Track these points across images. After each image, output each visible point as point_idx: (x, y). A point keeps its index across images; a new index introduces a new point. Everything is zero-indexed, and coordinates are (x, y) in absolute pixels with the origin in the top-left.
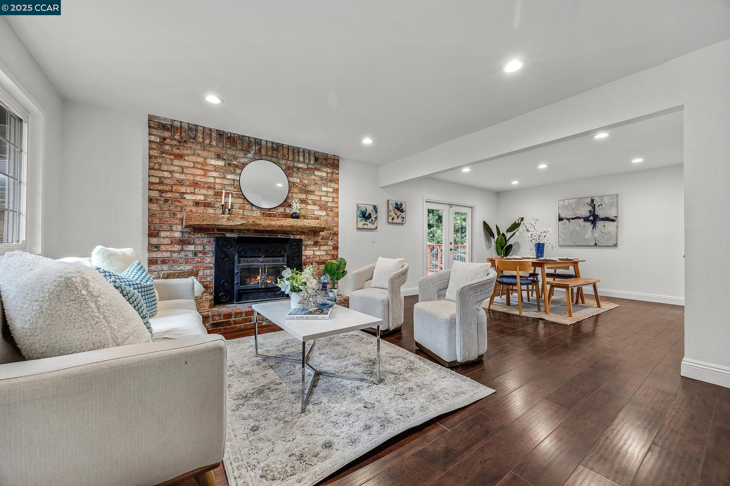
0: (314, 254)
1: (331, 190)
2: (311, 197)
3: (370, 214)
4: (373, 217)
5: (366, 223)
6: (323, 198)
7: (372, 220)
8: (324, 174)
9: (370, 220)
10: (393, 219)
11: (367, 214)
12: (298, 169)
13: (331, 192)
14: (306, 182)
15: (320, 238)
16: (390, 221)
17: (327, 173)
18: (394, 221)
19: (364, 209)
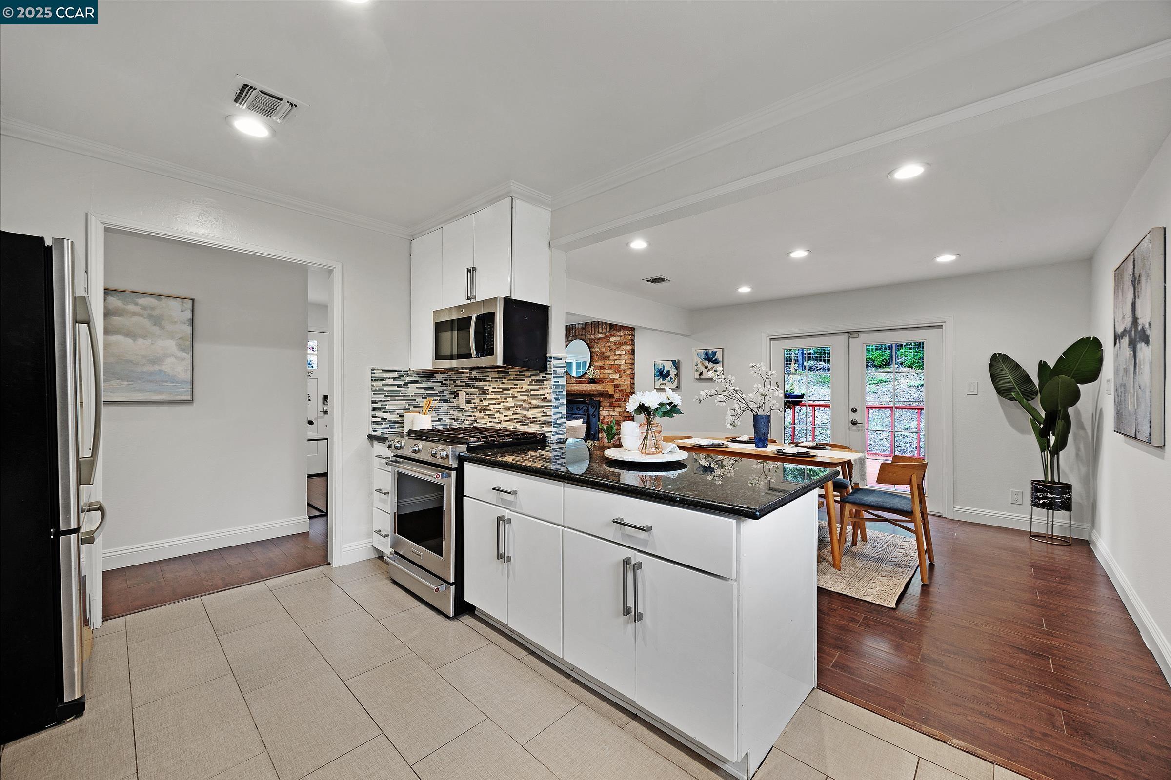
0: (609, 415)
1: (624, 352)
2: (607, 362)
3: (668, 372)
4: (672, 374)
5: (664, 382)
6: (617, 362)
7: (671, 379)
8: (618, 339)
9: (669, 378)
10: (701, 374)
11: (665, 371)
12: (598, 339)
13: (624, 355)
14: (603, 349)
15: (615, 399)
16: (698, 377)
17: (620, 337)
18: (702, 377)
19: (661, 367)
